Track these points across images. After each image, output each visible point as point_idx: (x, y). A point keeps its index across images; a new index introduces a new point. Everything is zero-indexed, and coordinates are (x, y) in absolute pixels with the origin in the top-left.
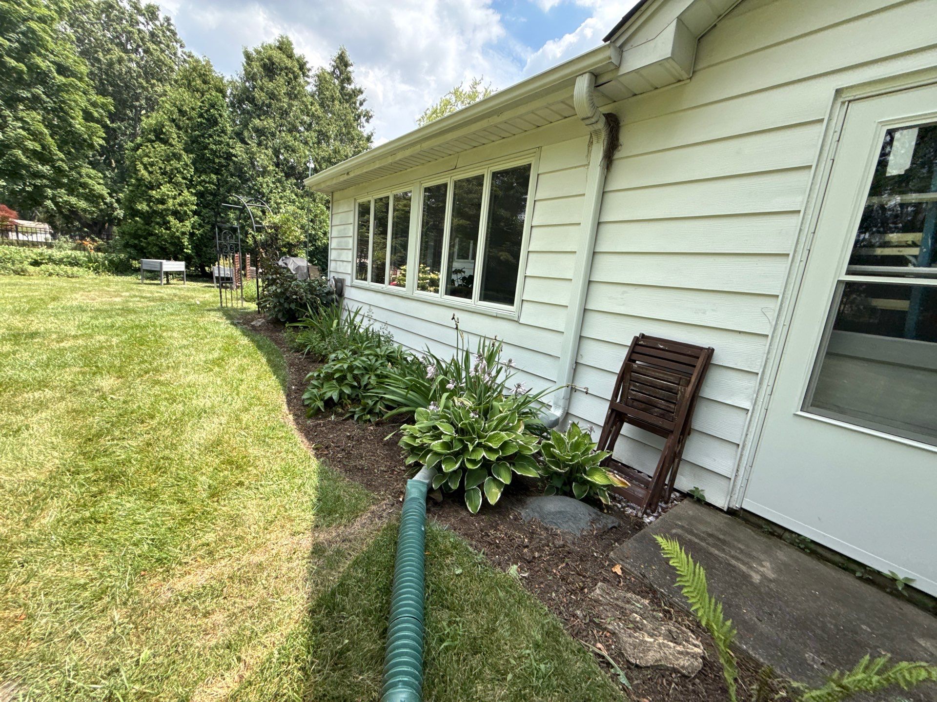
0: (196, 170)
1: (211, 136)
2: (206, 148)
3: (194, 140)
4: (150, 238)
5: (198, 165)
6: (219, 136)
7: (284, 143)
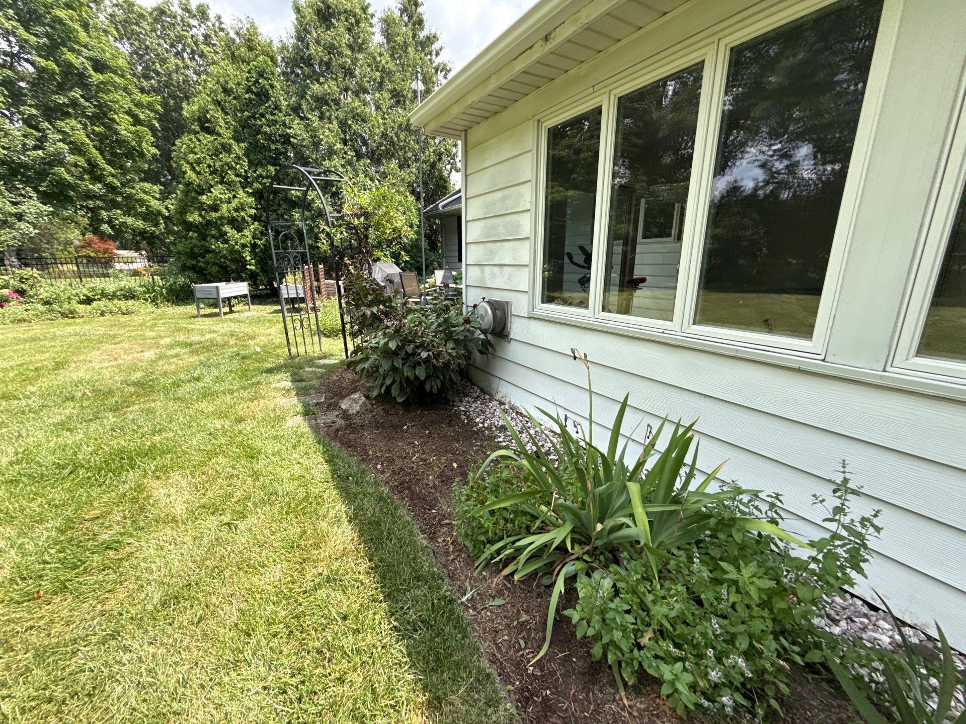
0: (251, 163)
1: (263, 115)
2: (258, 132)
3: (244, 124)
4: (208, 256)
5: (252, 157)
6: (272, 114)
7: (352, 111)
